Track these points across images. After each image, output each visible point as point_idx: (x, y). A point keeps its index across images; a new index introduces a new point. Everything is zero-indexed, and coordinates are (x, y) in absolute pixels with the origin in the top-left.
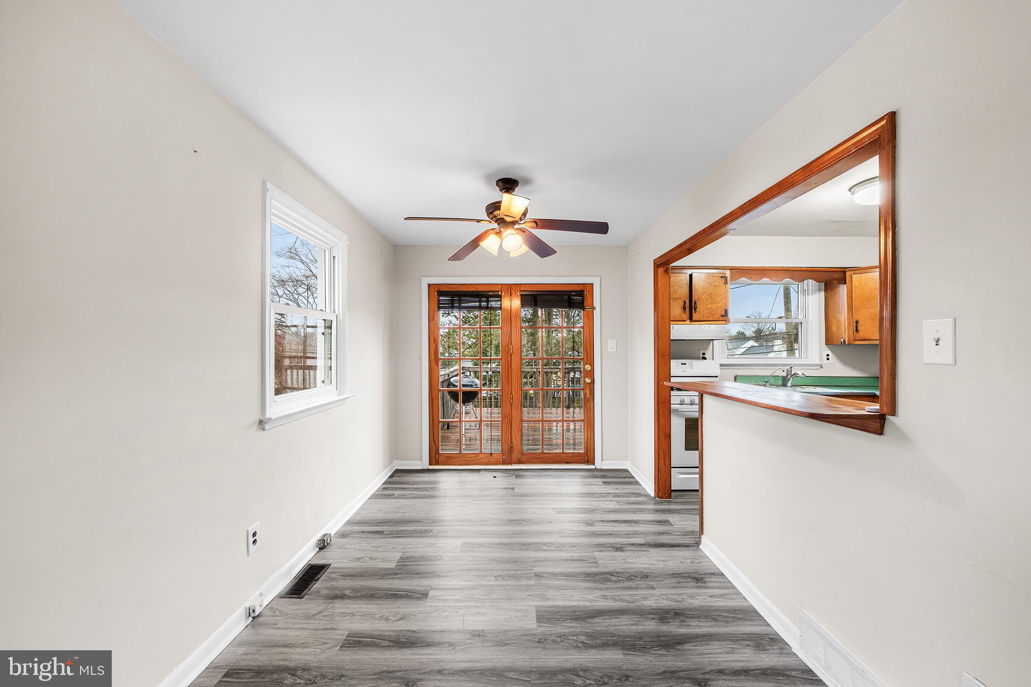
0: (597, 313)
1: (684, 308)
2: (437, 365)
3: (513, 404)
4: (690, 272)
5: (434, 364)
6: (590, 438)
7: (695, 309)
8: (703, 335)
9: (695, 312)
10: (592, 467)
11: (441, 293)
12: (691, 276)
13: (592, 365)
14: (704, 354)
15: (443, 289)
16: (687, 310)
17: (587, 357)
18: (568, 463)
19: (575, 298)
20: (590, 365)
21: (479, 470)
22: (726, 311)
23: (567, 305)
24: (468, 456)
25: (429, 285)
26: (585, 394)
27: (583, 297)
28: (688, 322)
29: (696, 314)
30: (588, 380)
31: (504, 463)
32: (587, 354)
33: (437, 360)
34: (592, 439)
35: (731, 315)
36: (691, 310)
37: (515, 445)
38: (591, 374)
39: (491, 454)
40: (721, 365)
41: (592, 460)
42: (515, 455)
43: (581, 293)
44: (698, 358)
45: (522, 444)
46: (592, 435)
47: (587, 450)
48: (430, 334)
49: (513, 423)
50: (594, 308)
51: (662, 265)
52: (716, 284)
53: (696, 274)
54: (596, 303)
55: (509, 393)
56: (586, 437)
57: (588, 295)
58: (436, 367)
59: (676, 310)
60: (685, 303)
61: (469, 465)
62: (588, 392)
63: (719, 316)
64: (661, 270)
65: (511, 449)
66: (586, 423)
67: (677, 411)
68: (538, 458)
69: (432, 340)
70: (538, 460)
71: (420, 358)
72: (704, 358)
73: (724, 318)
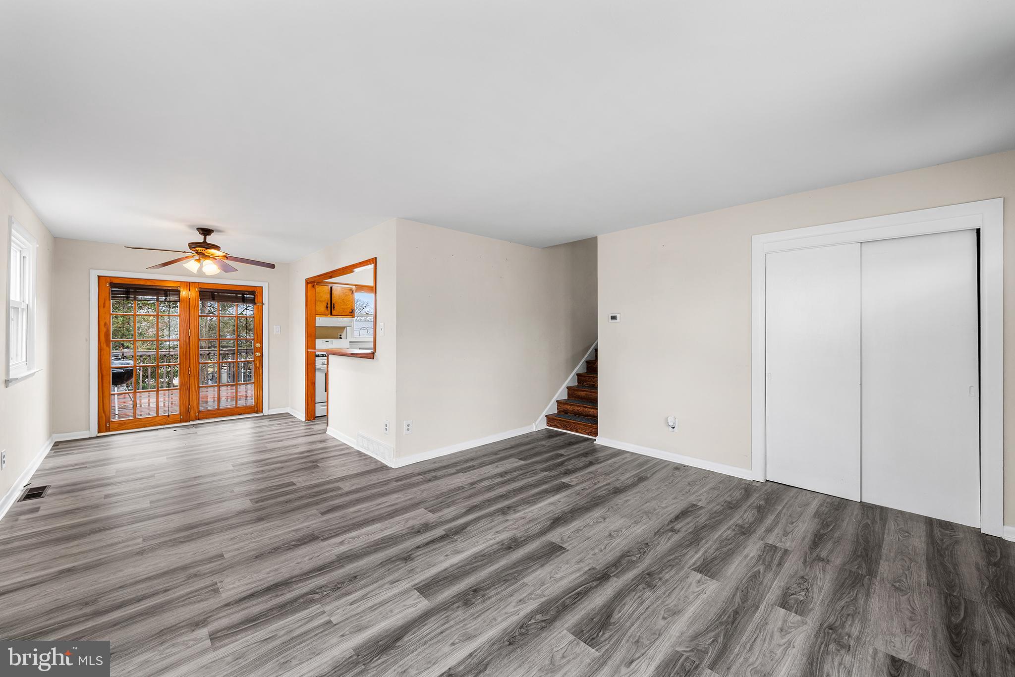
0: (265, 308)
1: (327, 307)
2: (108, 345)
3: (190, 375)
4: (330, 285)
5: (104, 346)
6: (260, 395)
7: (334, 308)
8: (338, 324)
9: (334, 310)
10: (262, 414)
11: (112, 285)
12: (331, 288)
13: (261, 343)
14: (341, 335)
15: (115, 281)
16: (329, 309)
17: (258, 337)
18: (241, 414)
19: (248, 296)
20: (260, 343)
21: (157, 429)
22: (353, 310)
23: (241, 300)
24: (143, 420)
25: (99, 277)
26: (256, 365)
27: (254, 296)
28: (329, 315)
29: (335, 311)
30: (258, 354)
31: (181, 421)
32: (257, 335)
33: (108, 341)
34: (261, 395)
35: (357, 312)
36: (331, 309)
37: (192, 407)
38: (261, 350)
39: (169, 415)
40: (350, 342)
41: (261, 409)
42: (192, 414)
43: (252, 293)
44: (337, 338)
45: (199, 406)
46: (261, 392)
47: (257, 403)
48: (100, 319)
49: (191, 390)
50: (263, 304)
51: (311, 283)
52: (346, 294)
53: (335, 287)
54: (265, 300)
55: (188, 366)
56: (256, 396)
57: (258, 294)
58: (108, 348)
59: (321, 308)
60: (327, 304)
61: (145, 427)
62: (258, 362)
63: (348, 313)
64: (310, 285)
65: (188, 410)
66: (256, 385)
67: (320, 369)
68: (214, 414)
69: (102, 324)
70: (214, 416)
71: (88, 340)
72: (341, 338)
73: (351, 314)
